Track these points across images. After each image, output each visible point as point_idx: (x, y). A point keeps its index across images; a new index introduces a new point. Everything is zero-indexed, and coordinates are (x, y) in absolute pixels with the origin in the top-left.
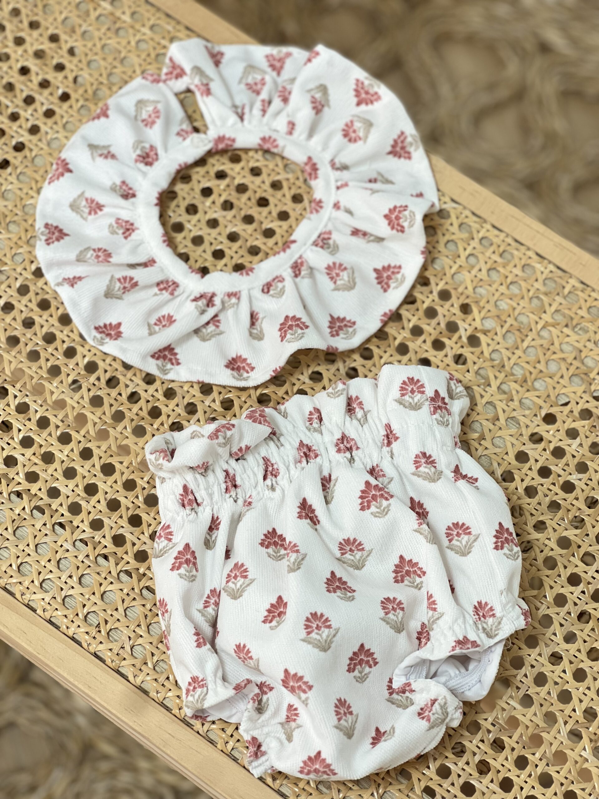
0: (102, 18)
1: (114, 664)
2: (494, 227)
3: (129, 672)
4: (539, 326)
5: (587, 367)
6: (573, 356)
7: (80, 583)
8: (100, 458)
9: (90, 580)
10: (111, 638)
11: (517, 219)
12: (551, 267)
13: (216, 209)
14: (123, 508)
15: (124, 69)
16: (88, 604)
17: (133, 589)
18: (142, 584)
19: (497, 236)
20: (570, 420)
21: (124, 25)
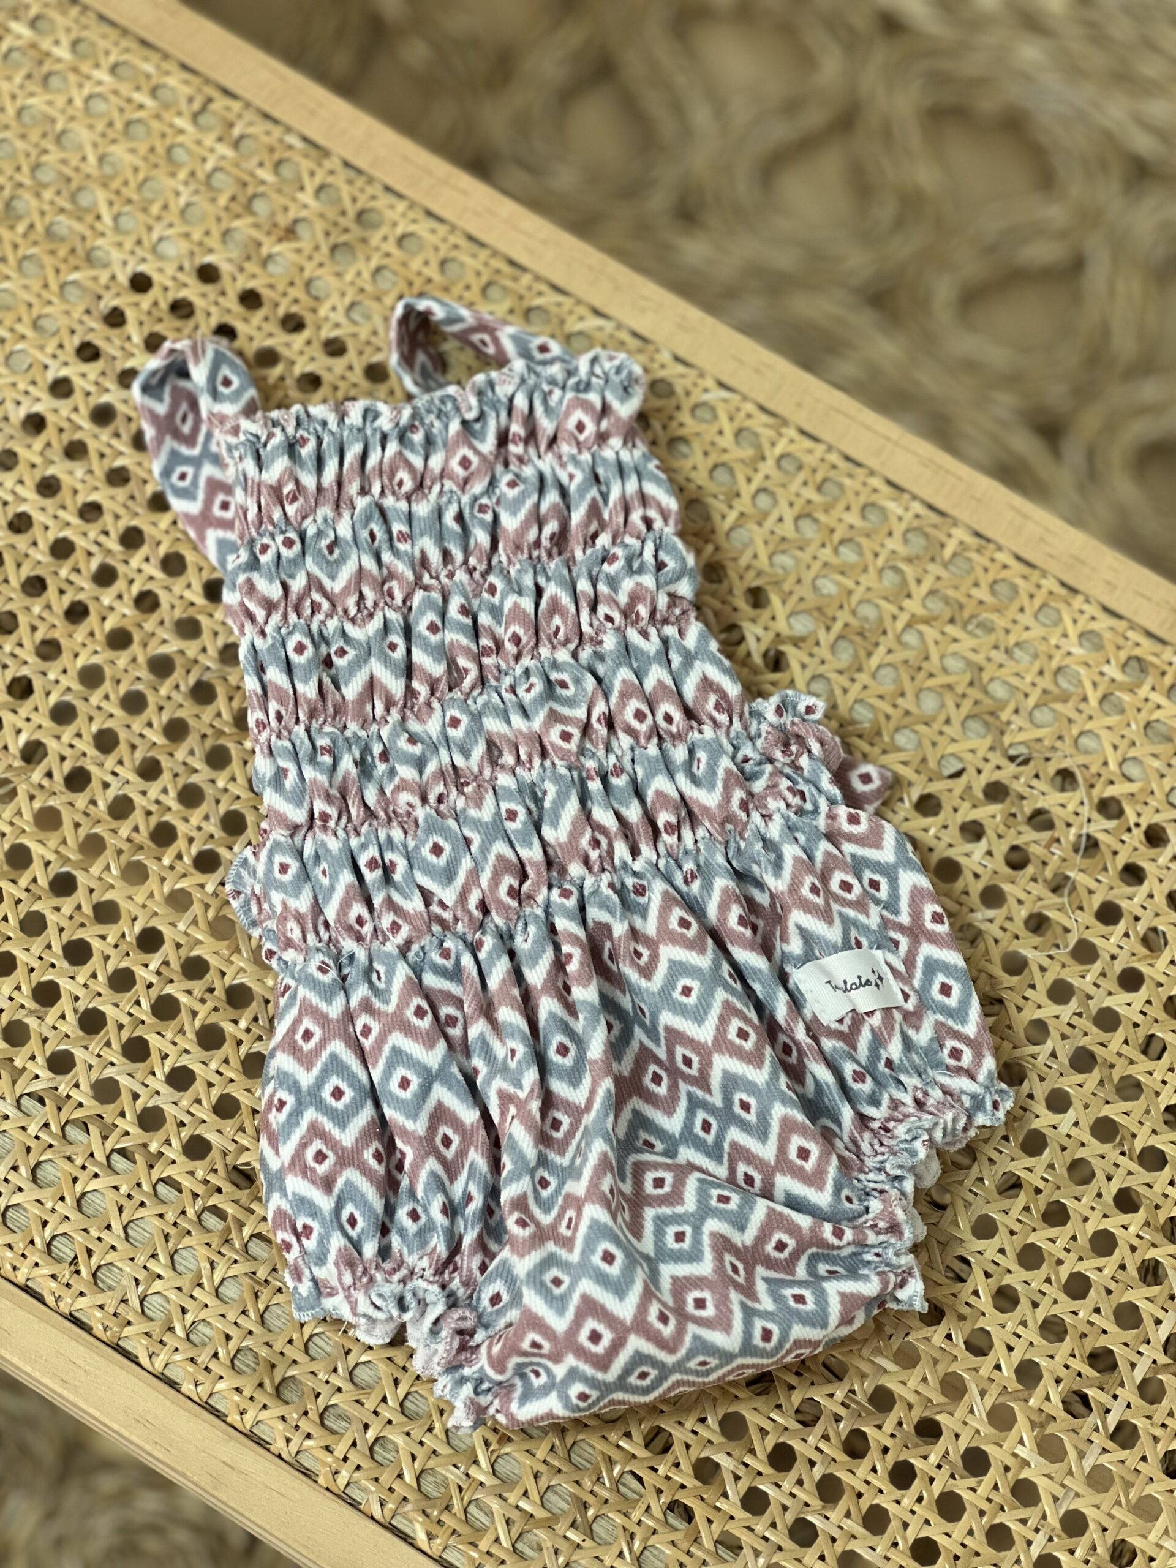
0: (15, 55)
1: (108, 1333)
2: (803, 432)
3: (139, 1348)
4: (900, 625)
5: (992, 698)
6: (967, 678)
7: (35, 1179)
8: (61, 930)
9: (53, 1170)
10: (100, 1284)
11: (847, 416)
12: (917, 507)
14: (111, 1026)
15: (62, 155)
16: (52, 1220)
17: (139, 1185)
18: (156, 1174)
19: (810, 451)
20: (966, 805)
21: (58, 67)
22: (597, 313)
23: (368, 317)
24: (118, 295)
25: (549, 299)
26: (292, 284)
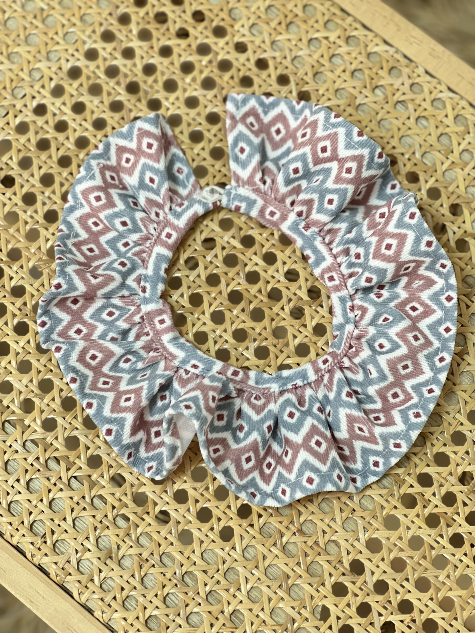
1: (58, 578)
3: (74, 589)
7: (28, 488)
9: (39, 484)
10: (57, 550)
13: (197, 87)
16: (35, 512)
17: (84, 497)
18: (94, 492)
22: (386, 42)
23: (261, 33)
24: (128, 7)
25: (360, 33)
26: (222, 10)
